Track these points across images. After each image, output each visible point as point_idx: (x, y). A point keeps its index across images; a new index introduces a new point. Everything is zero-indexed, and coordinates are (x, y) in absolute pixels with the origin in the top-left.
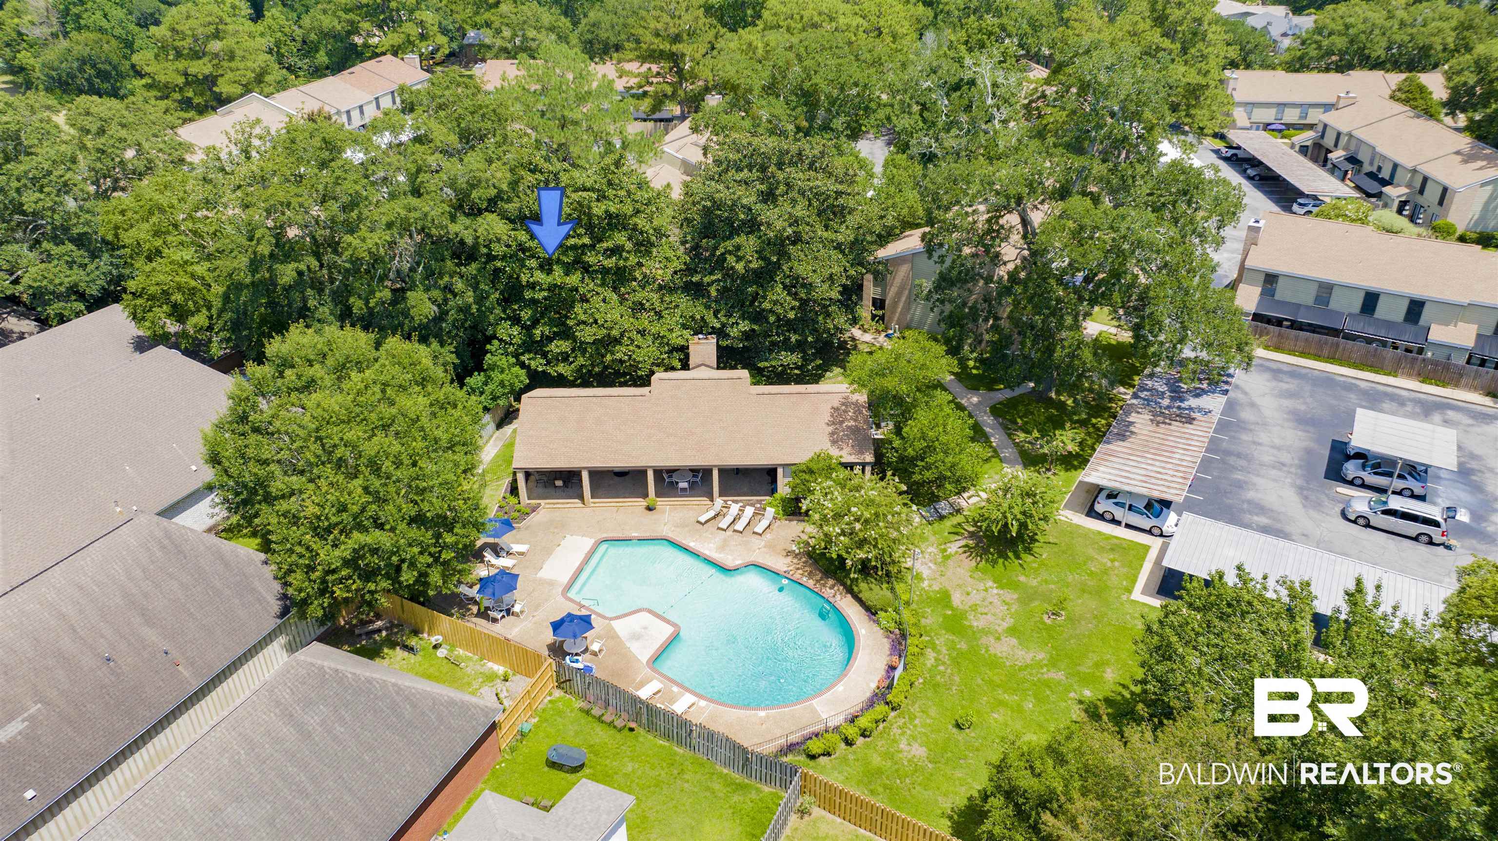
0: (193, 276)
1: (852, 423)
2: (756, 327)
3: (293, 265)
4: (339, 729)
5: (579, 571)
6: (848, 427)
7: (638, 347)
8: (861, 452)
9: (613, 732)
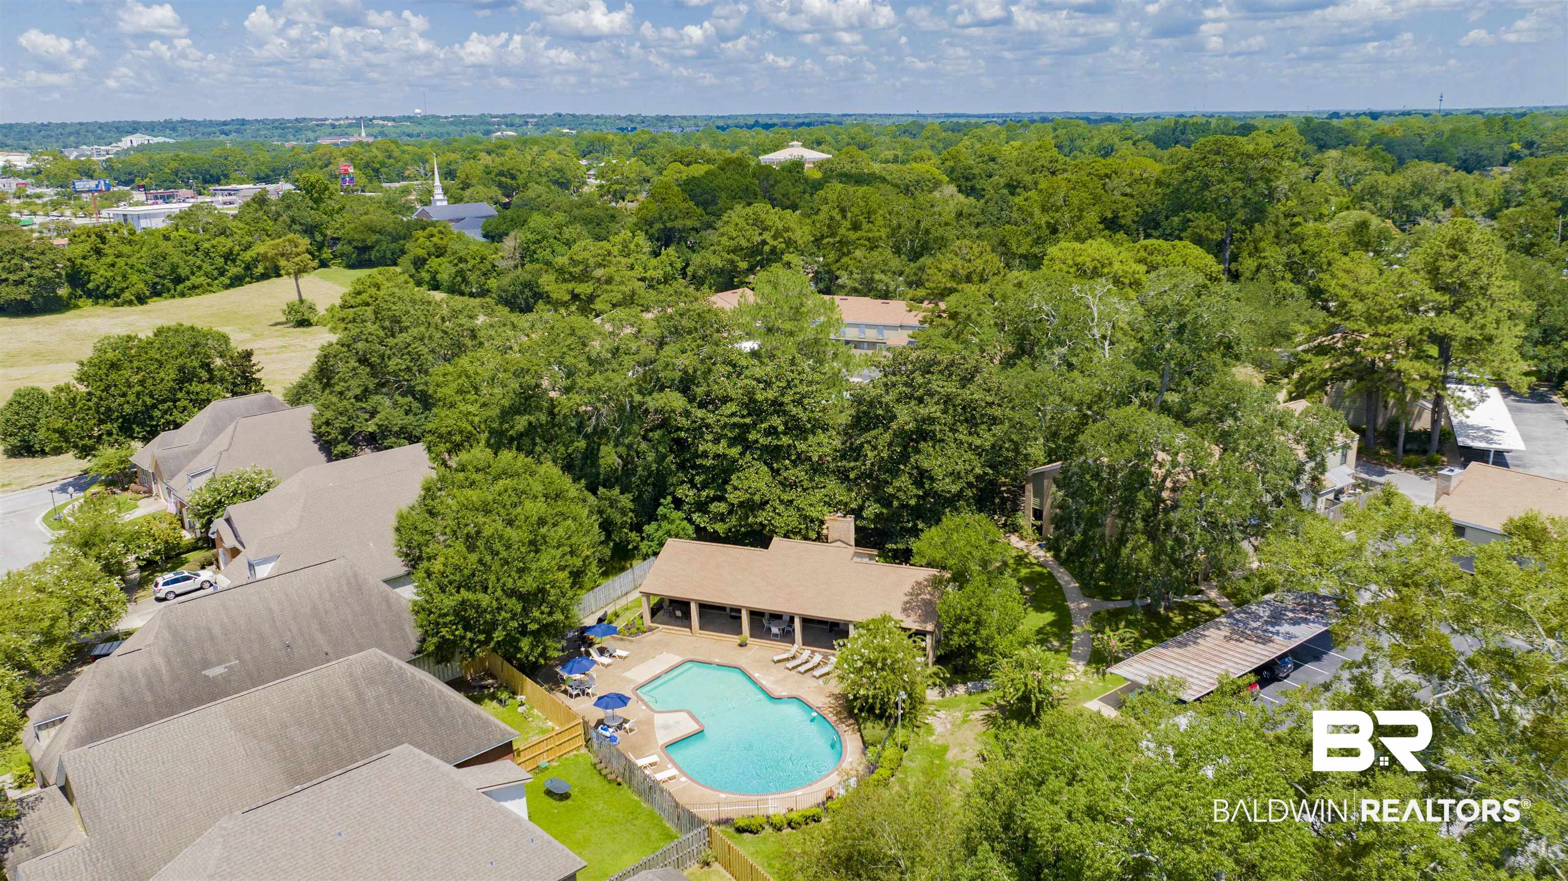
0: (472, 423)
1: (928, 597)
2: (885, 511)
3: (526, 417)
4: (387, 706)
5: (658, 677)
6: (923, 599)
7: (779, 515)
8: (925, 622)
9: (605, 783)
